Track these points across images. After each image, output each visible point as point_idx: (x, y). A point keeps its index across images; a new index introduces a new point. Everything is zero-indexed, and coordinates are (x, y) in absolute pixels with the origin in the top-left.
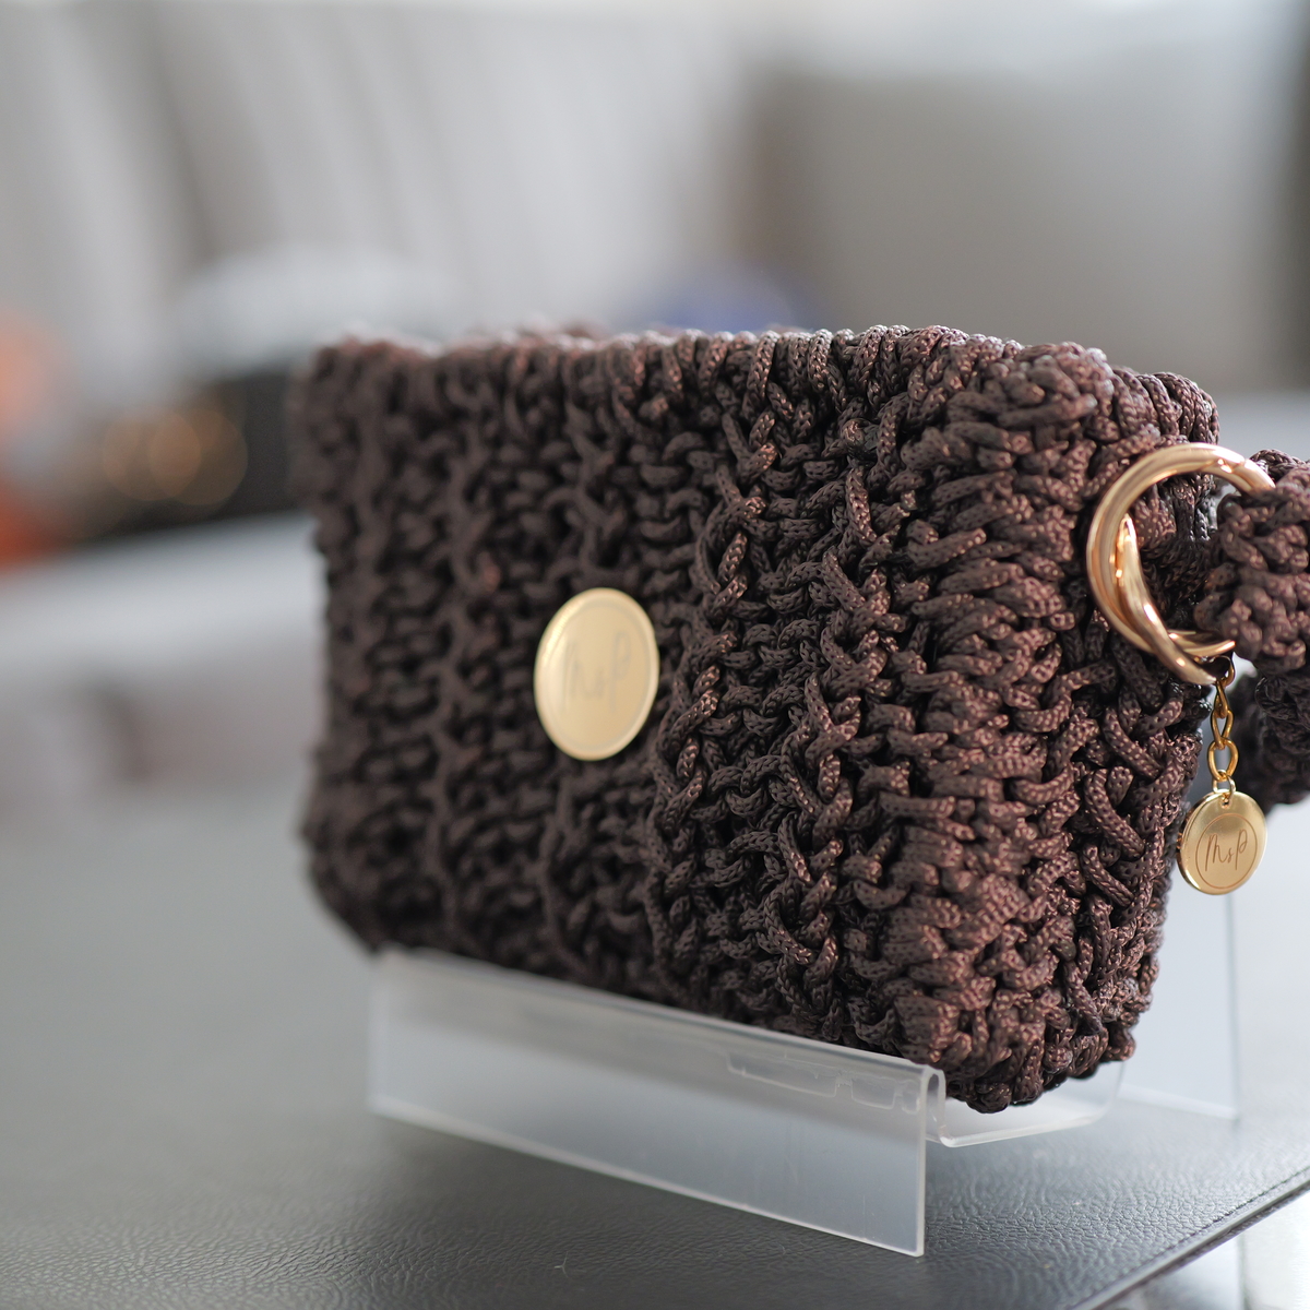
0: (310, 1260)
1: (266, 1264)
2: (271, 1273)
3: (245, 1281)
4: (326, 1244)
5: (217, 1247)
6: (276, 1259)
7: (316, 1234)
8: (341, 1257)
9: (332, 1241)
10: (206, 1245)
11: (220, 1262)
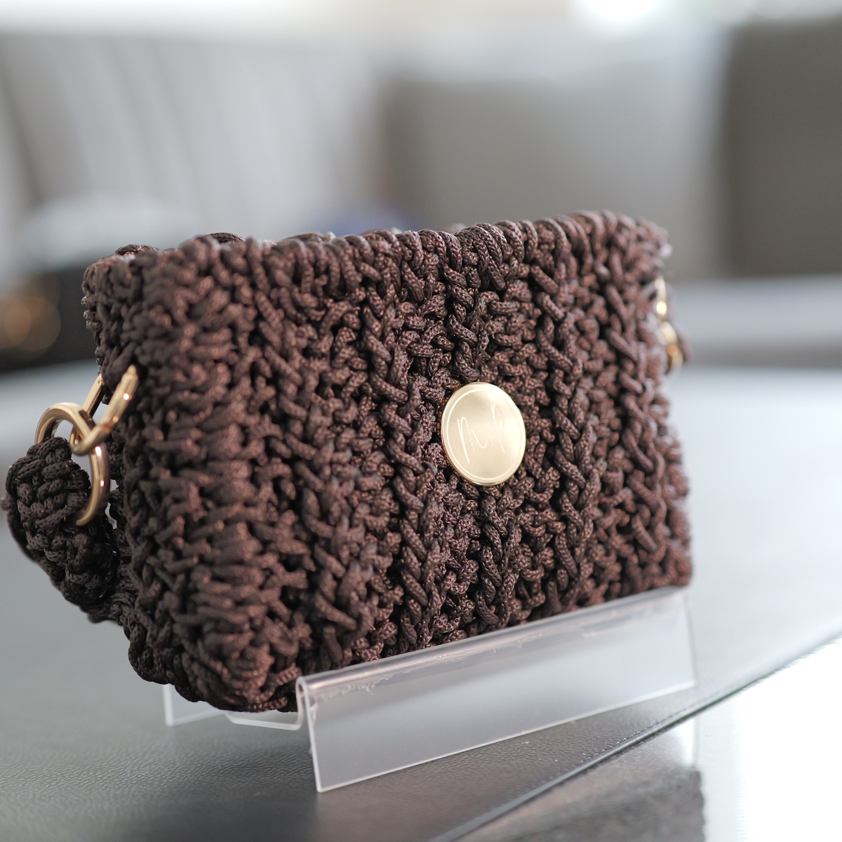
0: (75, 784)
1: (47, 786)
2: (50, 791)
3: (34, 795)
4: (84, 775)
5: (19, 777)
6: (54, 783)
7: (79, 769)
8: (93, 782)
9: (88, 773)
10: (13, 776)
11: (20, 785)
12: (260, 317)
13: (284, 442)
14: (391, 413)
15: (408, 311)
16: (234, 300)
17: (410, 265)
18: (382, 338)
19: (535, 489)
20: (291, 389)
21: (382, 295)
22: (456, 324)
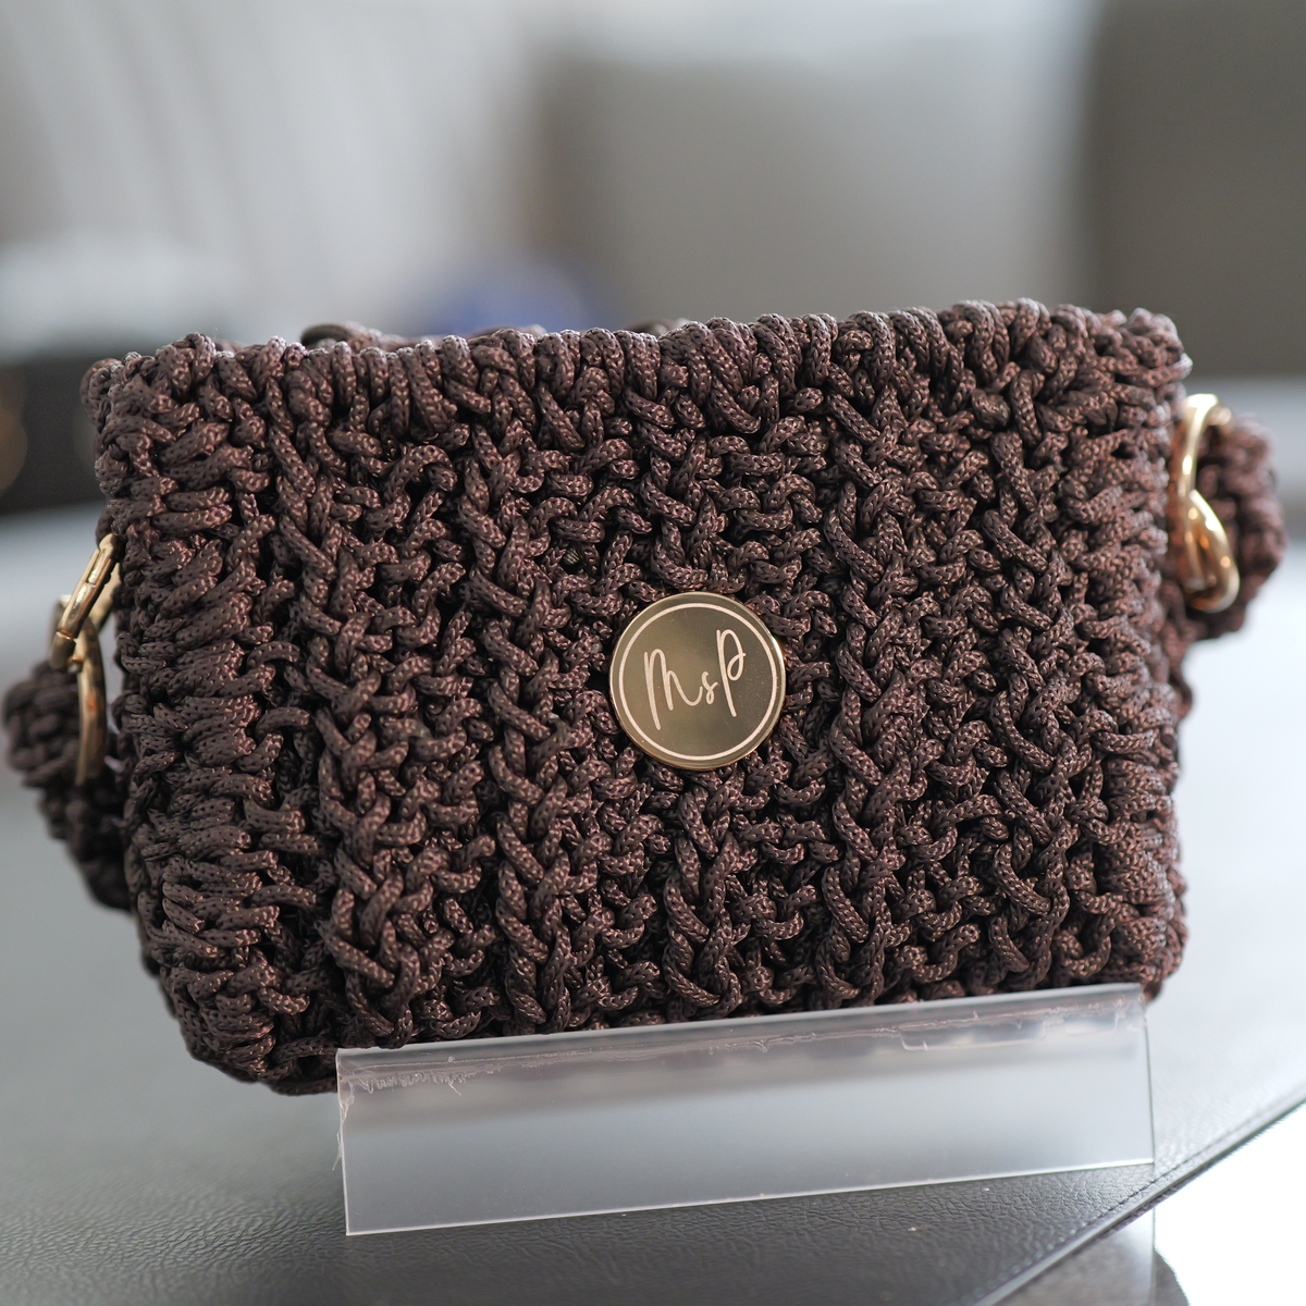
12: (275, 469)
13: (303, 671)
14: (495, 635)
15: (555, 466)
16: (232, 440)
17: (550, 390)
18: (493, 509)
19: (789, 781)
20: (319, 588)
21: (498, 438)
22: (652, 491)
